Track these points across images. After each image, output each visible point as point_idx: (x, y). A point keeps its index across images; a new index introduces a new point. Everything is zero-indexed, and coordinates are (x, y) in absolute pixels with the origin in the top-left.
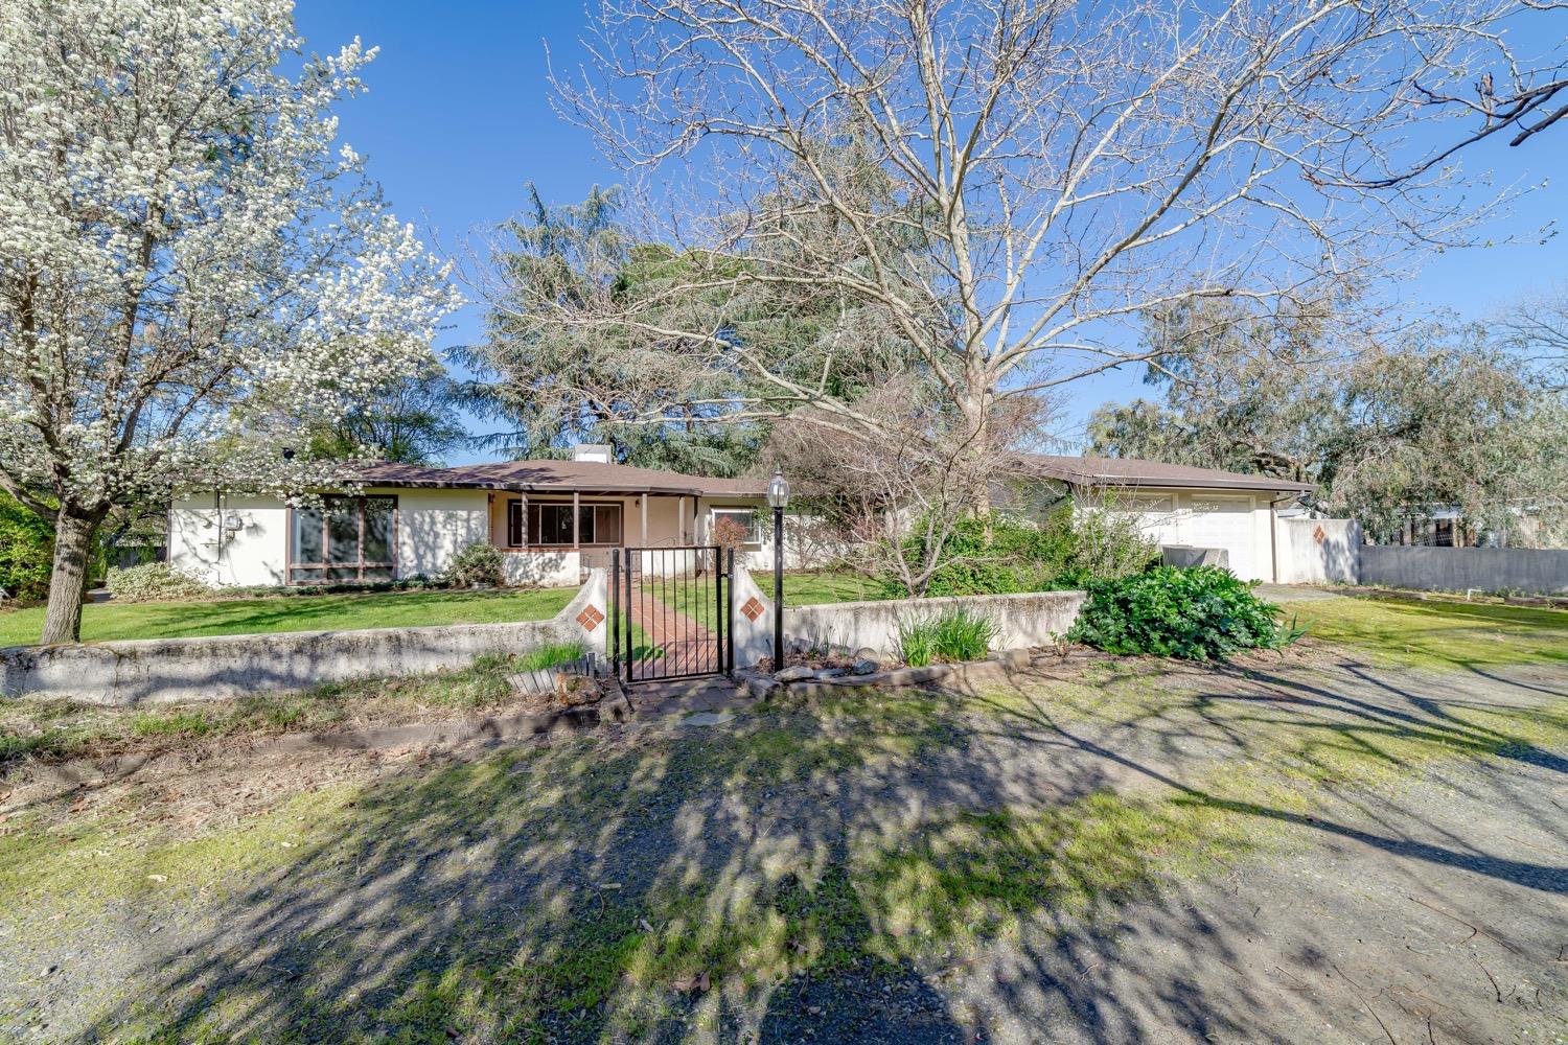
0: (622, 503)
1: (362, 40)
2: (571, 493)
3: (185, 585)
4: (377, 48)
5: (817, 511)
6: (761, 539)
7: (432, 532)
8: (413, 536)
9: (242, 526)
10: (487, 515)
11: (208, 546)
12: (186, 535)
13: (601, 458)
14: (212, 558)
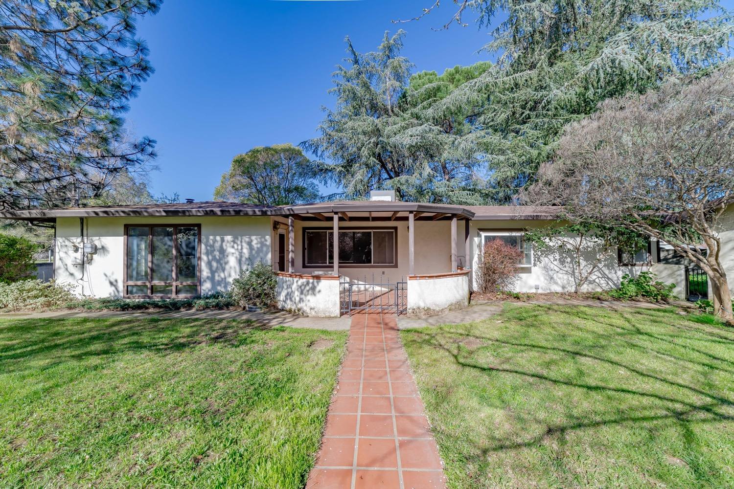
0: (396, 228)
3: (61, 294)
6: (531, 261)
7: (222, 251)
8: (207, 254)
9: (96, 250)
10: (268, 238)
11: (76, 265)
12: (62, 254)
13: (388, 198)
14: (78, 274)
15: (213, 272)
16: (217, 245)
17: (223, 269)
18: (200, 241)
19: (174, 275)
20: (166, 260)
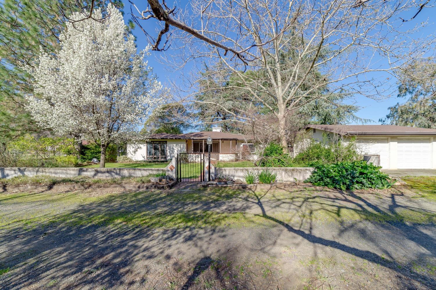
2: (202, 140)
3: (129, 160)
6: (256, 151)
7: (173, 148)
8: (169, 149)
9: (138, 148)
10: (185, 145)
11: (133, 152)
12: (129, 149)
13: (218, 131)
14: (134, 154)
15: (171, 154)
16: (172, 147)
17: (173, 153)
18: (167, 146)
19: (160, 154)
20: (158, 151)
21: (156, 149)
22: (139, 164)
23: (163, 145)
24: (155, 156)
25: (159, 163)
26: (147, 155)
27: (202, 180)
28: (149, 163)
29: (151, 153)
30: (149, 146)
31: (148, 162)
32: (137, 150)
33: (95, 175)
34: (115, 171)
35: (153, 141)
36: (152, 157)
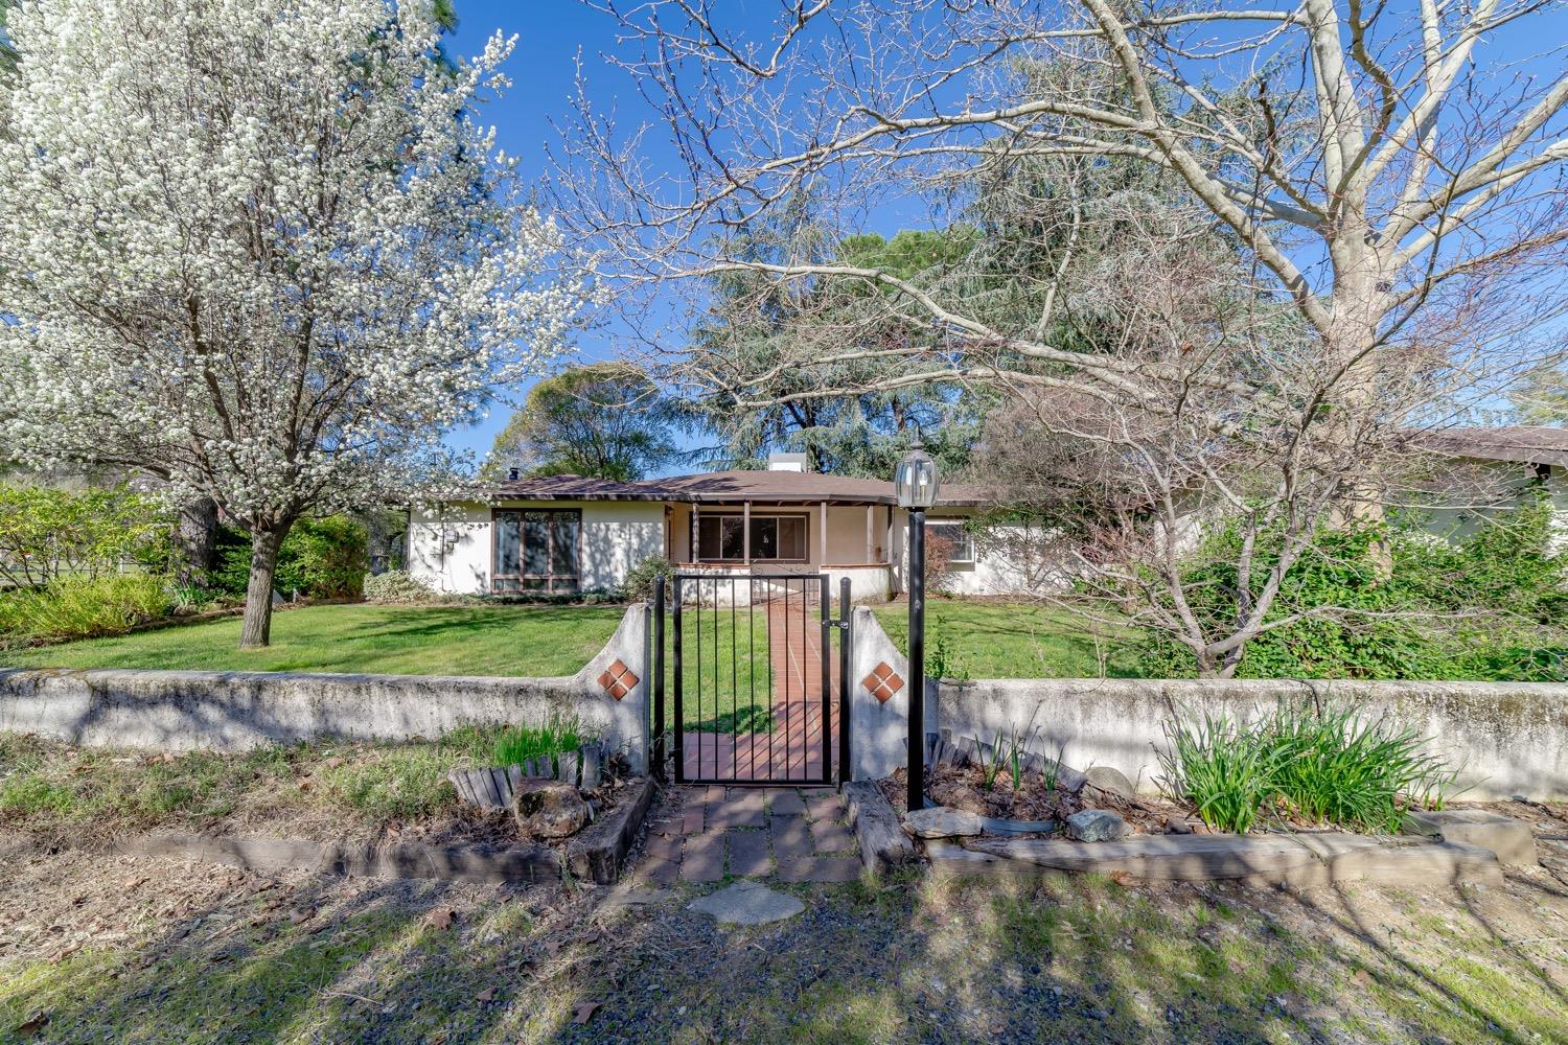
0: (808, 514)
1: (503, 33)
2: (741, 503)
4: (517, 36)
5: (1049, 521)
6: (975, 556)
7: (607, 540)
8: (590, 544)
9: (458, 538)
10: (660, 525)
11: (434, 556)
12: (418, 543)
13: (795, 466)
14: (437, 567)
15: (596, 566)
16: (602, 534)
17: (609, 563)
18: (580, 530)
19: (550, 568)
20: (540, 551)
21: (532, 542)
22: (458, 611)
23: (566, 527)
24: (529, 576)
25: (544, 606)
26: (496, 570)
27: (835, 774)
28: (500, 610)
29: (513, 559)
30: (505, 528)
31: (498, 601)
32: (451, 550)
33: (90, 718)
34: (223, 694)
35: (523, 510)
36: (517, 580)
